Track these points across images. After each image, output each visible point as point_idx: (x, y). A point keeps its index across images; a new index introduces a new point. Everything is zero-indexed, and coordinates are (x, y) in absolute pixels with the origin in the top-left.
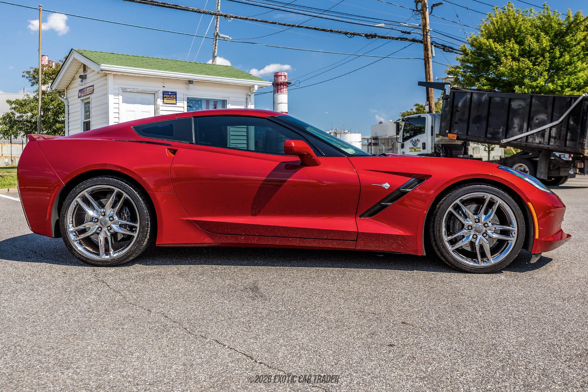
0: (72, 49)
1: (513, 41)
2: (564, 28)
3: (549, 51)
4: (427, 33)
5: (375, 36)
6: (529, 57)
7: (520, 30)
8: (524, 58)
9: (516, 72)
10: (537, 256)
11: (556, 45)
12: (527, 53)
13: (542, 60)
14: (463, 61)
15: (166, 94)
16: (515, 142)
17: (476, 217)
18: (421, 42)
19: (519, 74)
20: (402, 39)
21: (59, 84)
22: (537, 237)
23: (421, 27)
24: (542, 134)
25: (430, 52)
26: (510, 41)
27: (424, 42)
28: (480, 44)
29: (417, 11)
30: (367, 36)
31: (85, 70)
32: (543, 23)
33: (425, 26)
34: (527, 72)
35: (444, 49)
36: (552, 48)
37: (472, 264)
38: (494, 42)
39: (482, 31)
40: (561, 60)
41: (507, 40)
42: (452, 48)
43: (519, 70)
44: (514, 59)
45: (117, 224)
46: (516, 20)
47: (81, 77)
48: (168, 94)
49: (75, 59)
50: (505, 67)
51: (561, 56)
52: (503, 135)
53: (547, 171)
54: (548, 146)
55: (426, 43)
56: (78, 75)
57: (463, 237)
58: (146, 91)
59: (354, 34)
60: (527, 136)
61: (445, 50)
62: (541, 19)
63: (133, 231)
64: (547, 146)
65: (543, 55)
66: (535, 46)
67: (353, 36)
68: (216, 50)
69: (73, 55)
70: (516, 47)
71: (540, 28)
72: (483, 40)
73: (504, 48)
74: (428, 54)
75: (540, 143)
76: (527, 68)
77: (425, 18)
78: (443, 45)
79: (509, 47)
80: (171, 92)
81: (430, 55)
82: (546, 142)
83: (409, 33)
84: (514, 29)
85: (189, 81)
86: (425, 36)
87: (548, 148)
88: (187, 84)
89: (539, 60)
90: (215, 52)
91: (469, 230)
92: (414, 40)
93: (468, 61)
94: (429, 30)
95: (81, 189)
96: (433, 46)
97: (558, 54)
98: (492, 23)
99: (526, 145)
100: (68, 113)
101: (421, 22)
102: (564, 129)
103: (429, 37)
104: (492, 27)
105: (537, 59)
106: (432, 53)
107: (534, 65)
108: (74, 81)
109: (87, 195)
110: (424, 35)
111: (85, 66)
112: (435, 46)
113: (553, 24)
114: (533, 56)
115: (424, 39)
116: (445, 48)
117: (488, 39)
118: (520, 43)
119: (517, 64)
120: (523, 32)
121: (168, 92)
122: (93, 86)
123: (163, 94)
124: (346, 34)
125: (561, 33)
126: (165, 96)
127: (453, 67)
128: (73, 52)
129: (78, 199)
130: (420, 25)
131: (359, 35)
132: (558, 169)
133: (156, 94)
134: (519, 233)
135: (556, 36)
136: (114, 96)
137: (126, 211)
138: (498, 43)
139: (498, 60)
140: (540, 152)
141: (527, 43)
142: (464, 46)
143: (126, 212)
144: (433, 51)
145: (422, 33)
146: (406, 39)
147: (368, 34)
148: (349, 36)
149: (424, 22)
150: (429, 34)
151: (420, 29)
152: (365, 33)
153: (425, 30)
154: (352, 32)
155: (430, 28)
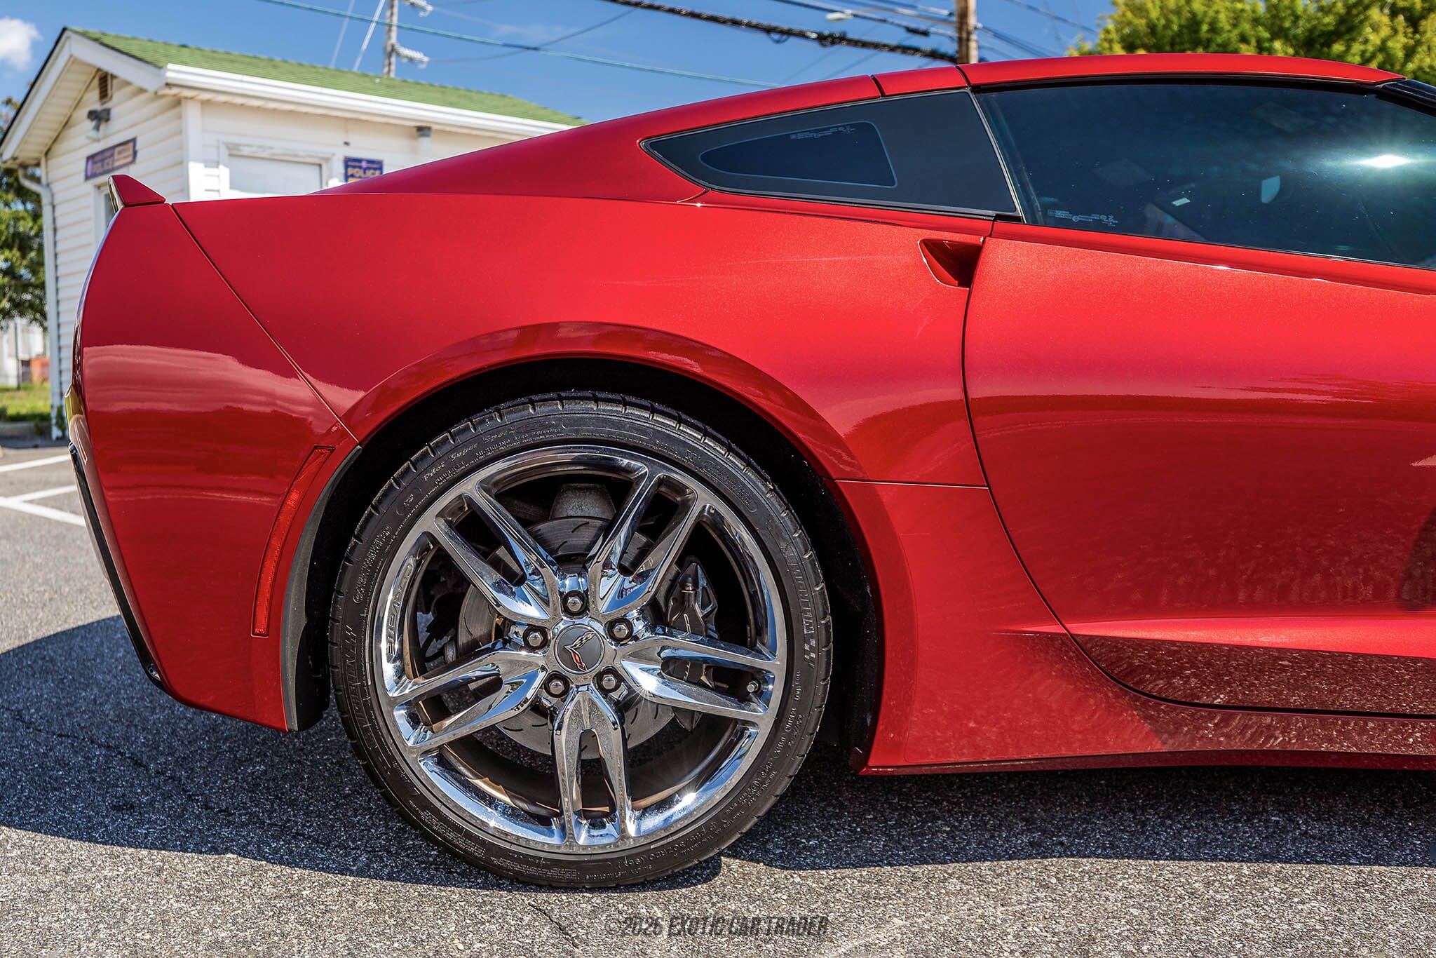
0: (64, 30)
4: (969, 33)
5: (840, 39)
15: (354, 167)
18: (952, 58)
20: (906, 49)
21: (23, 141)
23: (954, 19)
30: (821, 39)
31: (104, 94)
33: (963, 15)
39: (1108, 32)
45: (650, 660)
47: (93, 115)
48: (360, 167)
49: (73, 60)
55: (964, 61)
56: (83, 112)
58: (296, 156)
59: (789, 33)
63: (743, 699)
67: (785, 37)
69: (67, 46)
80: (369, 162)
83: (925, 34)
84: (1198, 24)
85: (420, 129)
86: (964, 43)
88: (412, 137)
92: (933, 54)
94: (976, 28)
95: (451, 465)
100: (52, 226)
101: (955, 6)
103: (973, 45)
108: (71, 132)
109: (485, 503)
110: (960, 40)
111: (104, 82)
115: (959, 51)
120: (1221, 32)
121: (360, 161)
122: (134, 140)
123: (347, 167)
124: (769, 30)
126: (350, 171)
128: (68, 38)
129: (431, 523)
130: (951, 14)
131: (802, 35)
133: (324, 167)
136: (206, 166)
137: (696, 585)
143: (700, 590)
145: (955, 35)
146: (916, 50)
147: (826, 33)
148: (776, 37)
149: (963, 4)
150: (974, 37)
151: (950, 22)
152: (818, 31)
153: (965, 27)
154: (785, 27)
155: (978, 21)
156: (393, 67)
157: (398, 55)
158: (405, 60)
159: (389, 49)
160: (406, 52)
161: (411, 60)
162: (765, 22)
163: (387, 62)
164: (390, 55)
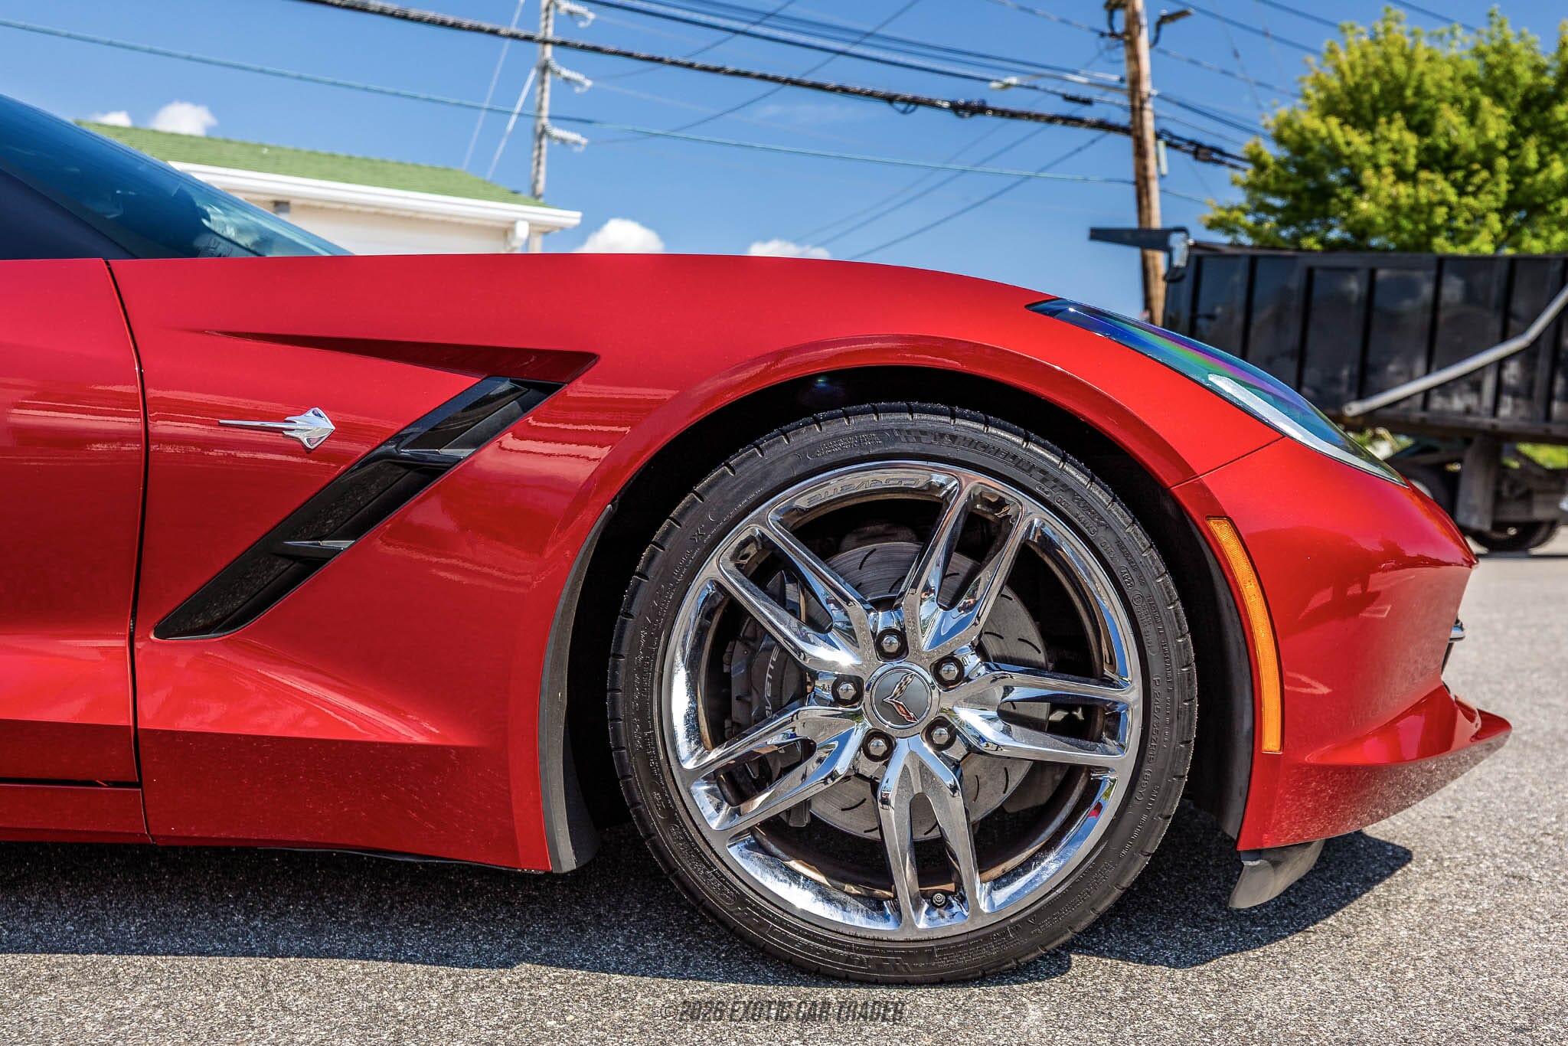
1: (1399, 121)
2: (1549, 80)
3: (1504, 153)
4: (1142, 102)
5: (980, 109)
6: (1447, 171)
7: (1419, 91)
8: (1432, 171)
9: (1408, 217)
10: (1275, 864)
11: (1526, 133)
12: (1441, 160)
13: (1485, 181)
14: (1250, 186)
16: (1390, 412)
17: (882, 620)
18: (1126, 131)
19: (1416, 223)
20: (1067, 120)
22: (1271, 742)
23: (1126, 85)
24: (1473, 382)
25: (1151, 162)
26: (1390, 122)
27: (1133, 131)
28: (1301, 132)
29: (1113, 35)
30: (956, 108)
32: (1490, 68)
33: (1135, 81)
34: (1440, 215)
35: (1196, 154)
36: (1513, 144)
37: (858, 920)
38: (1341, 125)
39: (1308, 96)
40: (1541, 177)
41: (1383, 120)
42: (1221, 152)
43: (1415, 209)
44: (1402, 175)
46: (1410, 60)
50: (1373, 199)
51: (1543, 164)
52: (1350, 389)
53: (1489, 503)
54: (1494, 421)
55: (1139, 133)
57: (808, 748)
59: (916, 102)
60: (1427, 393)
61: (1200, 156)
62: (1481, 55)
64: (1487, 421)
65: (1488, 165)
66: (1464, 136)
67: (912, 107)
68: (542, 178)
70: (1411, 140)
71: (1480, 85)
72: (1310, 121)
73: (1373, 142)
74: (1145, 168)
75: (1468, 411)
76: (1442, 203)
77: (1135, 57)
78: (1191, 142)
79: (1387, 140)
81: (1152, 170)
82: (1486, 409)
83: (1087, 102)
84: (1401, 88)
86: (1138, 112)
87: (1494, 426)
89: (1477, 180)
90: (537, 181)
91: (844, 703)
92: (1102, 125)
93: (1265, 188)
94: (1149, 95)
96: (1161, 144)
97: (1532, 161)
98: (1338, 69)
99: (1423, 420)
101: (1124, 70)
102: (1543, 363)
103: (1148, 114)
104: (1335, 83)
105: (1471, 174)
106: (1158, 164)
107: (1462, 192)
110: (1133, 109)
112: (1168, 145)
113: (1518, 69)
114: (1458, 168)
115: (1132, 122)
116: (1202, 152)
117: (1323, 117)
118: (1422, 128)
119: (1411, 191)
120: (1429, 97)
124: (890, 99)
125: (1541, 95)
127: (1221, 208)
130: (1122, 80)
131: (931, 104)
132: (1527, 497)
134: (1153, 721)
135: (1526, 105)
138: (1355, 127)
139: (1354, 181)
140: (1468, 442)
141: (1440, 126)
142: (1257, 145)
144: (1160, 160)
145: (1127, 102)
146: (1079, 122)
147: (962, 101)
148: (902, 106)
149: (1134, 68)
150: (1148, 105)
151: (1121, 90)
152: (952, 98)
153: (1137, 95)
154: (909, 95)
155: (1154, 86)
156: (544, 151)
157: (550, 136)
158: (557, 143)
159: (539, 130)
160: (556, 132)
161: (563, 141)
162: (883, 90)
163: (537, 144)
164: (540, 137)
